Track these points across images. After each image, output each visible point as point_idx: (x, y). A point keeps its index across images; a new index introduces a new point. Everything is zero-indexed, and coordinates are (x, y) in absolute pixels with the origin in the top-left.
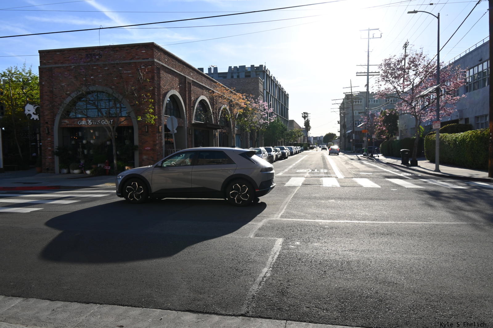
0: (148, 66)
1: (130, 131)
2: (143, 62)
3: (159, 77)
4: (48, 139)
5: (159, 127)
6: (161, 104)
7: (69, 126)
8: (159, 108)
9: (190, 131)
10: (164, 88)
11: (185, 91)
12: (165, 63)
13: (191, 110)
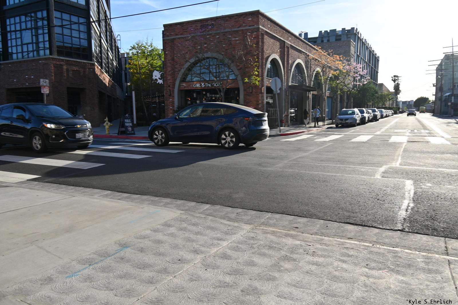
0: (254, 32)
1: (236, 92)
2: (250, 29)
3: (263, 42)
4: (170, 100)
5: (261, 88)
6: (264, 67)
7: (186, 88)
8: (262, 71)
9: (288, 92)
10: (267, 52)
11: (284, 55)
12: (268, 29)
13: (288, 72)
